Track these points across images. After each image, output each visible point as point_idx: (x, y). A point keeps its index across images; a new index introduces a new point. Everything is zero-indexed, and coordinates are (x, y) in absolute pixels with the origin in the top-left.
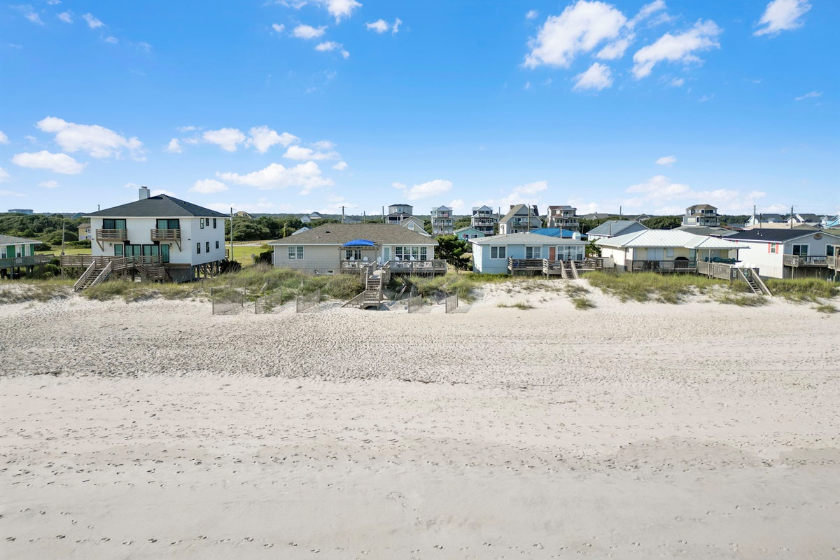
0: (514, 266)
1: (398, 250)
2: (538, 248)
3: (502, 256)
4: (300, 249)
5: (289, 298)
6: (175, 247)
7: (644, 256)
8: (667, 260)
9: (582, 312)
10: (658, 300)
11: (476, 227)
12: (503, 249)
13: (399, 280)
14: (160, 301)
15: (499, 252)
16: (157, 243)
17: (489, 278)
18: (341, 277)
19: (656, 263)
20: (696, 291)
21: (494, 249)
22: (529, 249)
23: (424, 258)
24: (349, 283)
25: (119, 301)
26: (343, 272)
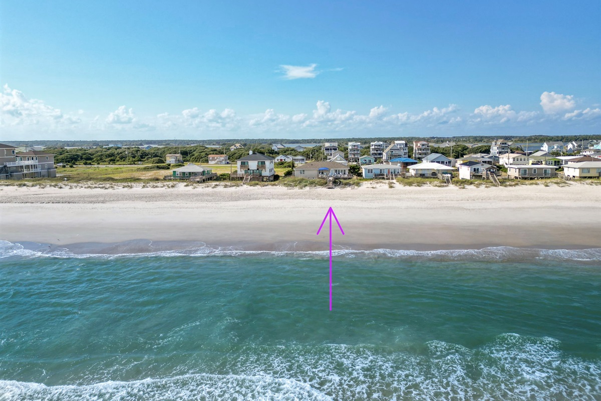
0: (375, 176)
1: (336, 171)
2: (384, 170)
3: (372, 172)
4: (304, 171)
5: (306, 186)
6: (264, 170)
7: (420, 172)
8: (429, 173)
9: (390, 189)
10: (415, 186)
11: (373, 154)
12: (372, 170)
13: (337, 180)
14: (270, 187)
15: (370, 171)
16: (258, 169)
17: (366, 180)
18: (319, 180)
19: (424, 175)
20: (428, 183)
21: (369, 170)
22: (381, 170)
23: (345, 173)
24: (322, 181)
25: (259, 187)
26: (319, 178)
